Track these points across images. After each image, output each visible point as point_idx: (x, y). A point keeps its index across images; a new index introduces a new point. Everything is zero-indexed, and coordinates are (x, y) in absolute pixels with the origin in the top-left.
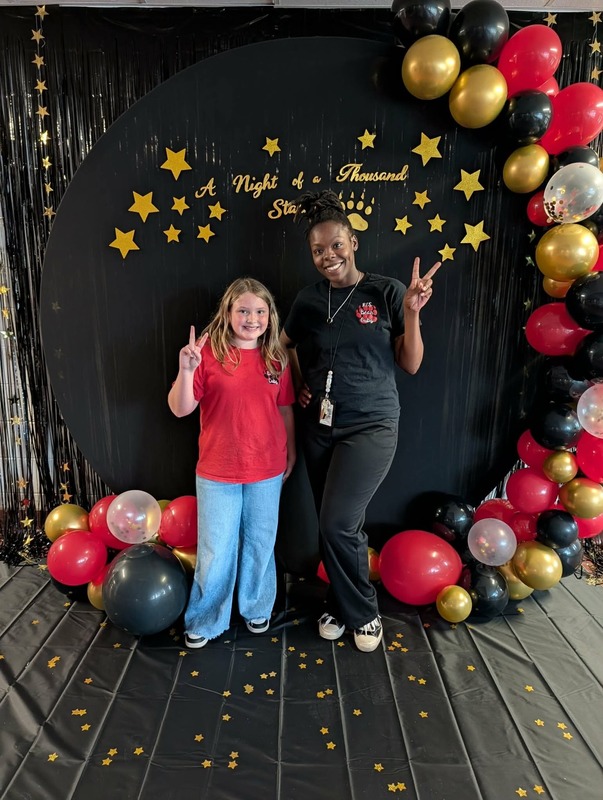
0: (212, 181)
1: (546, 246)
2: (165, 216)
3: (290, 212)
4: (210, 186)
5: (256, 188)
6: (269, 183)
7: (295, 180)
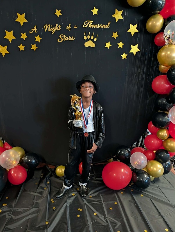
0: (35, 27)
1: (161, 53)
2: (18, 40)
3: (66, 39)
4: (35, 29)
5: (53, 30)
6: (58, 28)
7: (67, 27)
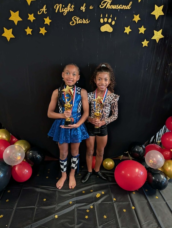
0: (45, 6)
2: (25, 23)
3: (79, 22)
4: (44, 9)
5: (65, 10)
6: (70, 8)
7: (82, 7)
